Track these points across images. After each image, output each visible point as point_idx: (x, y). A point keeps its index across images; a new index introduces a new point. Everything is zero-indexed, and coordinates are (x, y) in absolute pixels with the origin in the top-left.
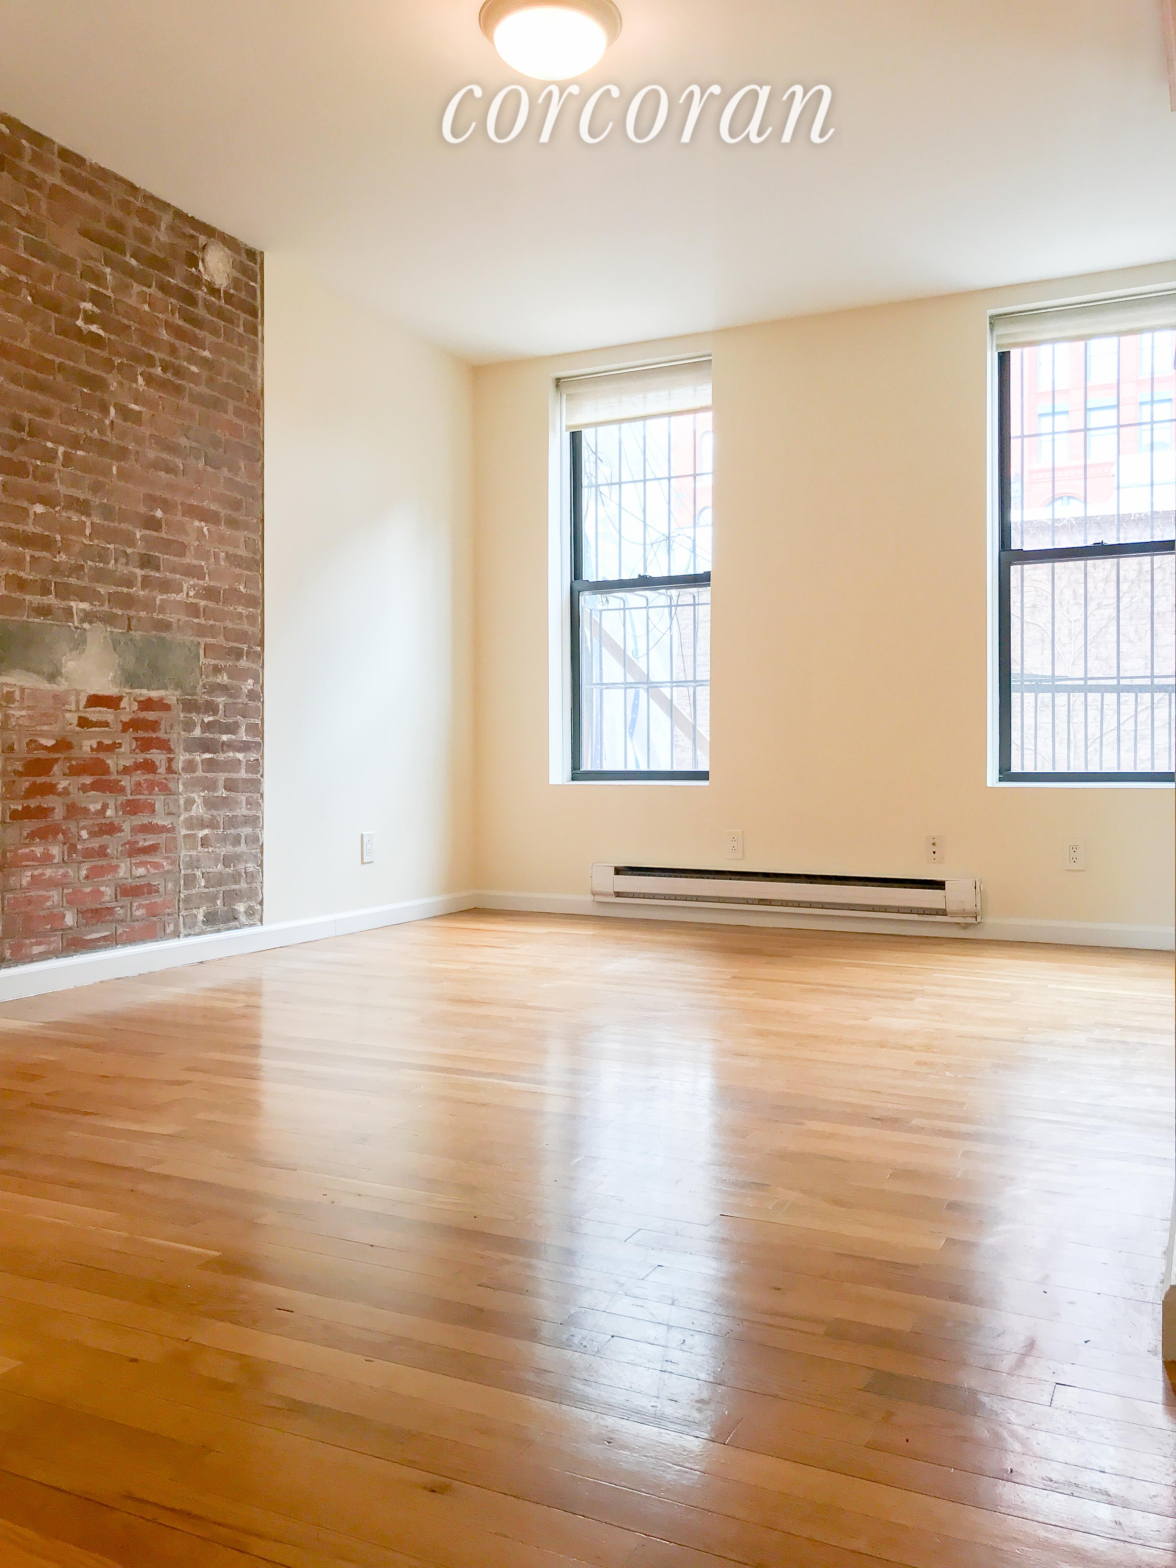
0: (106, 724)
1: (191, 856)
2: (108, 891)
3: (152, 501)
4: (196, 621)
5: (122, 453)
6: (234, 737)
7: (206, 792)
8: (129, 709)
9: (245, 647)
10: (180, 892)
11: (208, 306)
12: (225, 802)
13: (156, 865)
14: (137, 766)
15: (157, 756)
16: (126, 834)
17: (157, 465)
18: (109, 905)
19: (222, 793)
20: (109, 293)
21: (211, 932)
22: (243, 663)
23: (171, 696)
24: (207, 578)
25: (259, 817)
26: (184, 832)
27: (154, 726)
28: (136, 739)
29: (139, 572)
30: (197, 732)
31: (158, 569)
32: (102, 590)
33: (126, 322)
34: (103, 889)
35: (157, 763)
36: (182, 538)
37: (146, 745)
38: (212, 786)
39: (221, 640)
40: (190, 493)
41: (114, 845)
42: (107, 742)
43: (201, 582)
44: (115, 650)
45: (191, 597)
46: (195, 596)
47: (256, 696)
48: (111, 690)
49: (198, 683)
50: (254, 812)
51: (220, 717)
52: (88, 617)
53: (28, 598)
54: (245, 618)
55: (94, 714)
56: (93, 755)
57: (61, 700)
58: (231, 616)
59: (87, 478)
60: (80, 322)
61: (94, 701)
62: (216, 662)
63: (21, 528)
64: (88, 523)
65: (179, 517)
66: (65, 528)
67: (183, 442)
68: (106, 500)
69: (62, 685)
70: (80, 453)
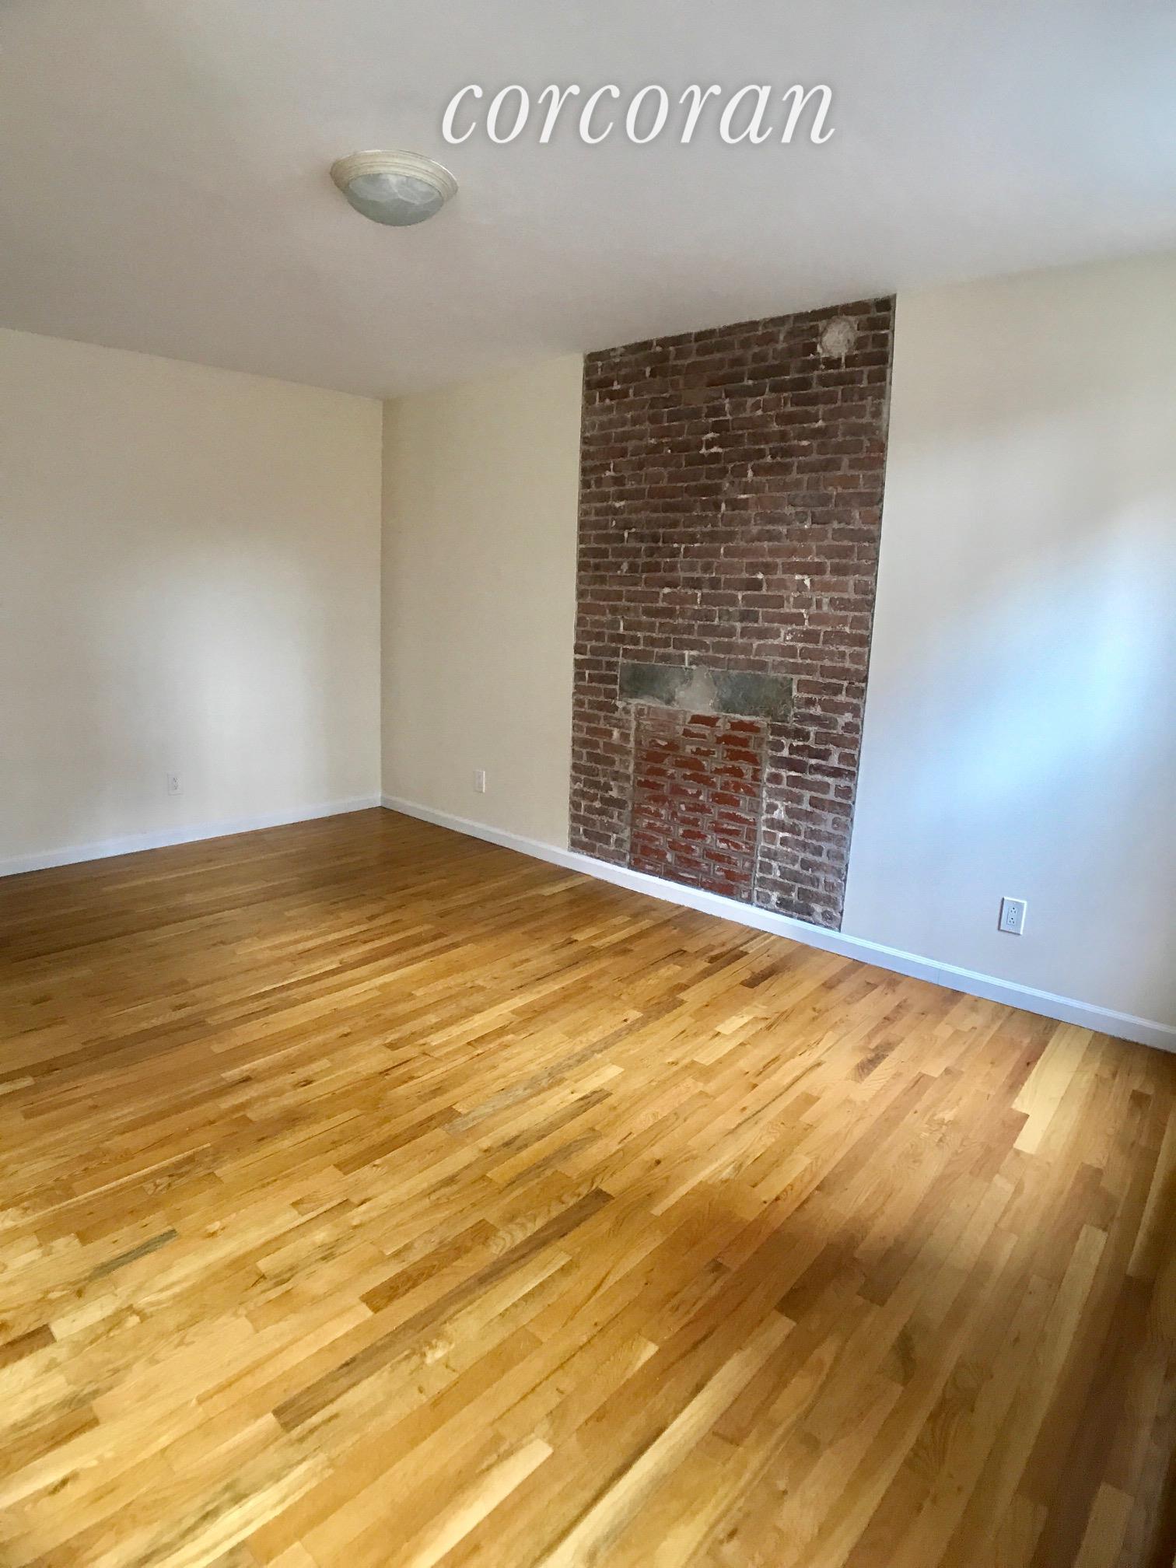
0: (704, 737)
1: (769, 849)
2: (698, 851)
3: (754, 568)
4: (791, 660)
5: (731, 535)
6: (823, 763)
7: (790, 802)
8: (723, 728)
9: (845, 684)
10: (756, 872)
11: (824, 380)
12: (808, 815)
13: (736, 846)
14: (727, 770)
15: (747, 768)
16: (714, 816)
17: (760, 537)
18: (698, 860)
19: (806, 806)
20: (729, 417)
21: (784, 914)
22: (842, 698)
23: (762, 721)
24: (807, 623)
25: (845, 838)
26: (764, 828)
27: (744, 742)
28: (728, 750)
29: (738, 625)
31: (757, 621)
32: (708, 641)
33: (740, 432)
35: (744, 771)
36: (782, 593)
37: (735, 756)
38: (797, 799)
39: (817, 677)
40: (793, 552)
42: (703, 749)
43: (800, 627)
44: (715, 684)
45: (788, 641)
46: (792, 640)
47: (854, 728)
48: (711, 713)
49: (789, 712)
50: (840, 832)
51: (811, 743)
52: (694, 661)
53: (656, 650)
54: (847, 657)
55: (696, 728)
56: (693, 756)
57: (673, 716)
58: (831, 655)
59: (700, 562)
60: (703, 451)
61: (696, 719)
62: (810, 696)
63: (654, 605)
64: (699, 594)
65: (779, 575)
66: (684, 600)
67: (789, 510)
68: (714, 575)
69: (675, 707)
70: (696, 545)
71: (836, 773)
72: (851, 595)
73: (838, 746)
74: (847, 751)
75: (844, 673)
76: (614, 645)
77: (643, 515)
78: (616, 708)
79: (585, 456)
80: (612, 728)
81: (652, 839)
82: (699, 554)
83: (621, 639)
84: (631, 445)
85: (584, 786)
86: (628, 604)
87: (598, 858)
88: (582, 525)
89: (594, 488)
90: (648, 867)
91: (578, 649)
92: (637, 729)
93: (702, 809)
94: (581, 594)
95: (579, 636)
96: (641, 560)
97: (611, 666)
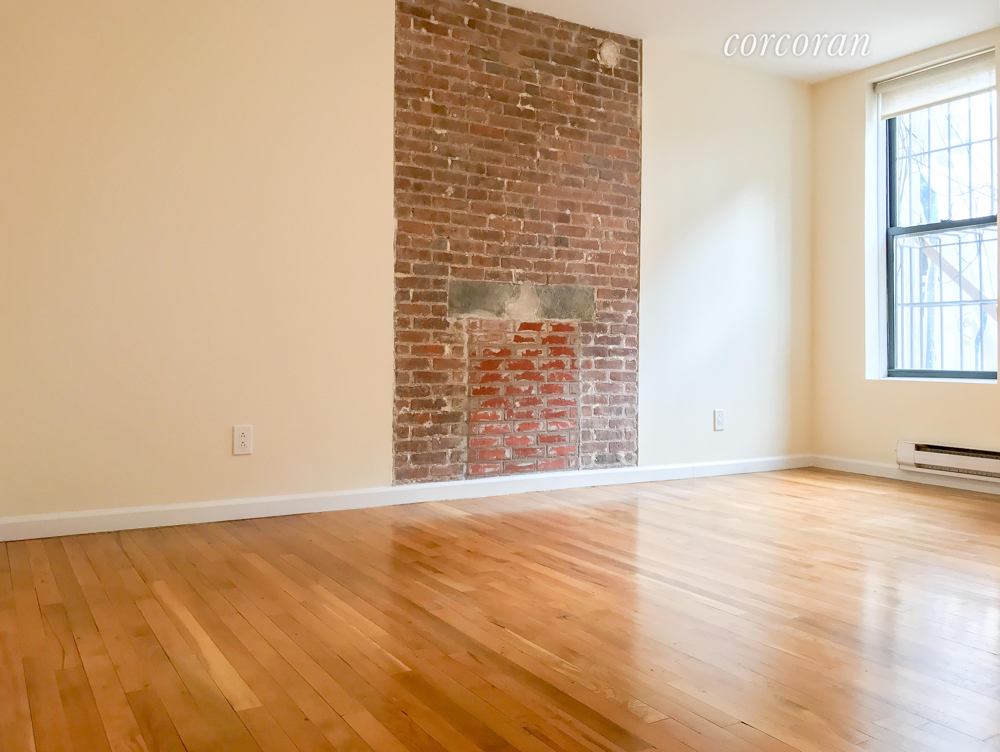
0: (532, 340)
1: (587, 420)
2: (532, 439)
3: (564, 205)
4: (592, 275)
5: (545, 178)
6: (617, 346)
7: (598, 380)
8: (547, 330)
9: (626, 290)
10: (579, 441)
11: (603, 80)
12: (610, 387)
13: (564, 425)
14: (551, 365)
15: (565, 359)
16: (544, 405)
17: (567, 182)
18: (533, 447)
19: (609, 381)
20: (538, 84)
21: (601, 468)
22: (625, 300)
23: (574, 322)
24: (600, 248)
25: (635, 397)
26: (582, 405)
27: (563, 340)
28: (551, 348)
29: (554, 249)
30: (592, 344)
31: (567, 246)
32: (531, 260)
33: (548, 99)
34: (529, 437)
35: (565, 363)
36: (584, 226)
37: (557, 352)
38: (602, 377)
39: (609, 287)
40: (590, 197)
41: (536, 411)
42: (532, 350)
43: (596, 251)
44: (538, 296)
45: (589, 261)
46: (591, 260)
47: (633, 320)
48: (536, 320)
49: (593, 313)
50: (631, 394)
51: (608, 334)
52: (521, 277)
53: (485, 268)
54: (626, 272)
55: (524, 334)
56: (525, 358)
57: (504, 326)
58: (617, 271)
59: (523, 196)
60: (519, 105)
61: (525, 326)
62: (605, 300)
63: (481, 229)
64: (522, 222)
65: (581, 213)
66: (508, 226)
68: (533, 208)
69: (505, 318)
70: (517, 181)
71: (625, 352)
72: (625, 230)
73: (625, 334)
74: (631, 336)
75: (625, 283)
76: (441, 263)
77: (467, 147)
78: (448, 324)
79: (400, 75)
80: (443, 344)
81: (490, 442)
82: (520, 189)
83: (448, 258)
85: (412, 409)
89: (411, 110)
90: (487, 470)
91: (398, 268)
92: (470, 342)
94: (400, 212)
96: (467, 187)
97: (438, 283)
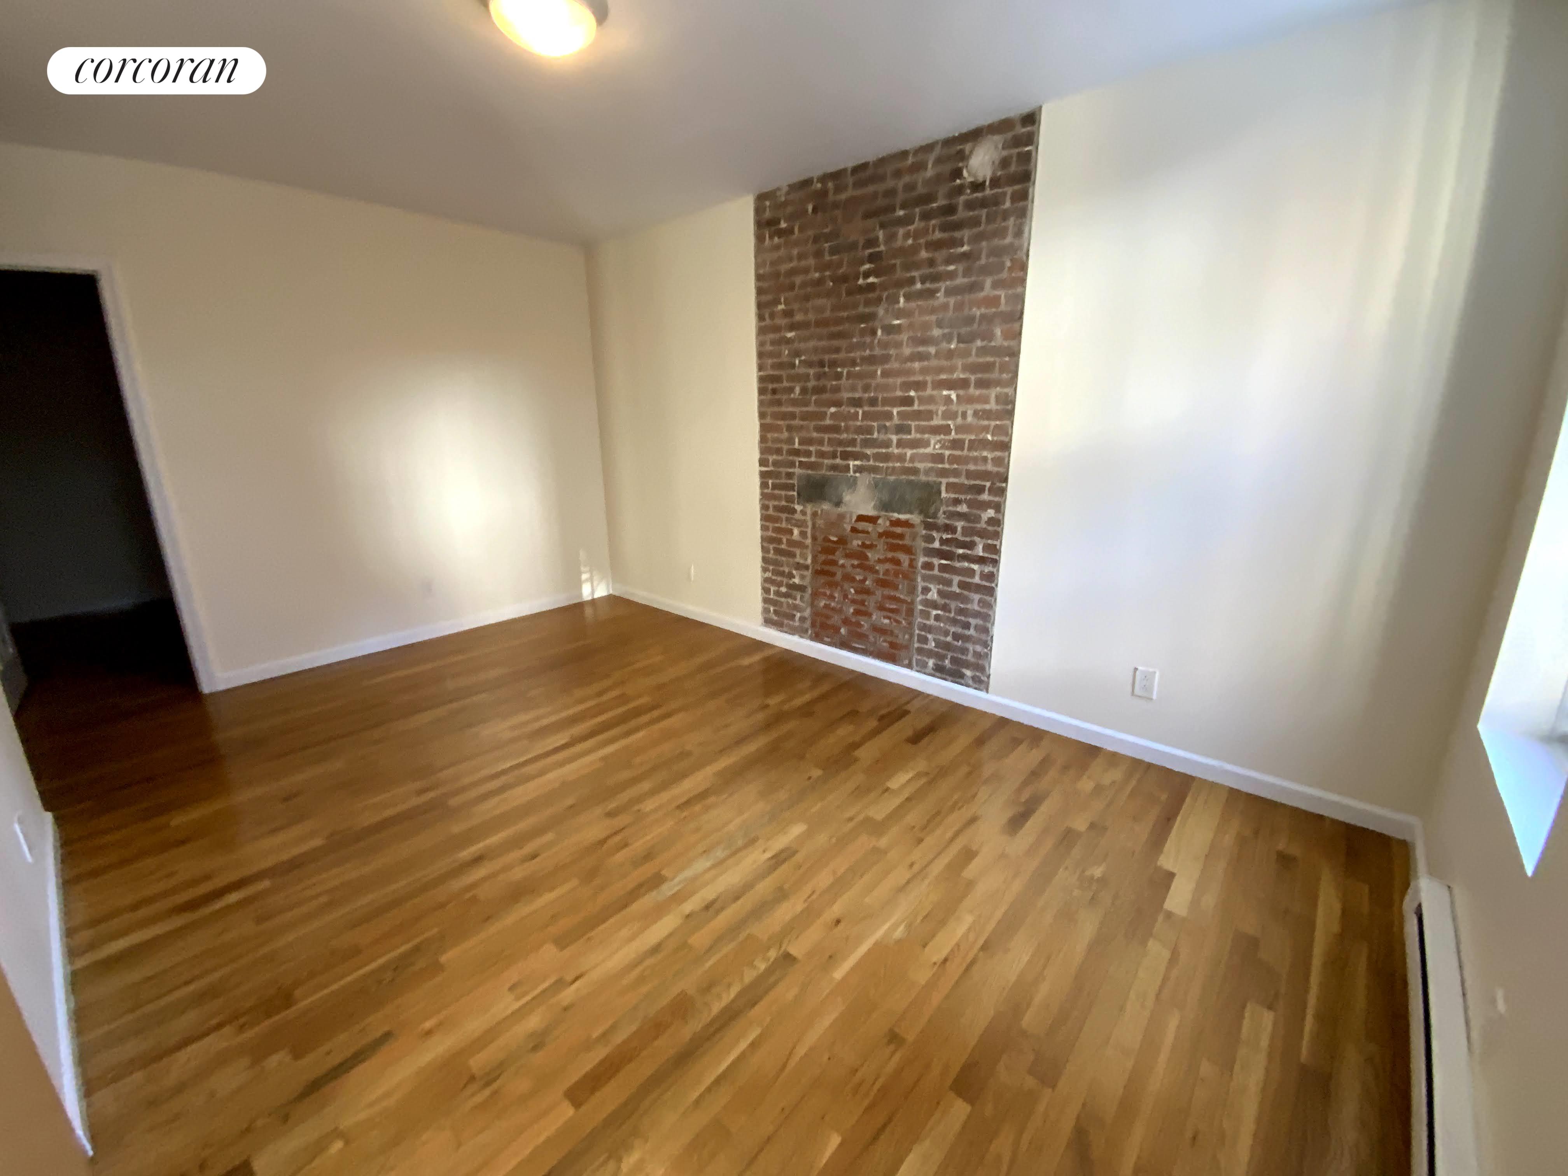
0: (868, 532)
1: (925, 624)
2: (866, 626)
3: (907, 386)
4: (940, 466)
5: (886, 359)
6: (969, 552)
7: (942, 585)
8: (883, 524)
9: (987, 484)
10: (914, 643)
11: (969, 205)
12: (958, 596)
13: (898, 622)
14: (887, 560)
15: (904, 556)
16: (879, 597)
17: (912, 358)
18: (867, 633)
20: (882, 248)
21: (938, 677)
22: (985, 497)
23: (915, 518)
24: (953, 433)
25: (990, 615)
26: (920, 607)
27: (901, 536)
28: (887, 543)
29: (894, 438)
31: (910, 433)
32: (869, 452)
33: (893, 261)
34: (863, 623)
35: (902, 561)
36: (932, 407)
37: (893, 548)
38: (948, 583)
39: (963, 480)
40: (941, 370)
41: (871, 601)
42: (868, 543)
43: (947, 437)
44: (876, 488)
45: (937, 449)
46: (941, 448)
47: (997, 522)
48: (873, 513)
49: (940, 510)
50: (985, 610)
51: (959, 535)
52: (859, 469)
53: (826, 461)
54: (990, 461)
55: (862, 525)
56: (859, 549)
57: (841, 517)
58: (975, 460)
59: (860, 384)
60: (861, 281)
61: (861, 518)
62: (956, 496)
63: (822, 423)
64: (860, 412)
65: (929, 391)
66: (847, 417)
67: (936, 332)
68: (872, 394)
69: (842, 509)
70: (857, 369)
71: (981, 560)
72: (992, 406)
73: (982, 538)
74: (990, 542)
75: (985, 475)
76: (791, 458)
77: (811, 344)
78: (795, 511)
79: (760, 291)
80: (792, 528)
81: (828, 617)
82: (860, 376)
83: (797, 453)
84: (798, 280)
85: (772, 574)
86: (802, 423)
87: (786, 632)
88: (761, 355)
89: (768, 322)
90: (826, 639)
91: (763, 462)
92: (813, 528)
93: (867, 592)
94: (762, 415)
95: (764, 451)
96: (812, 384)
97: (789, 475)
